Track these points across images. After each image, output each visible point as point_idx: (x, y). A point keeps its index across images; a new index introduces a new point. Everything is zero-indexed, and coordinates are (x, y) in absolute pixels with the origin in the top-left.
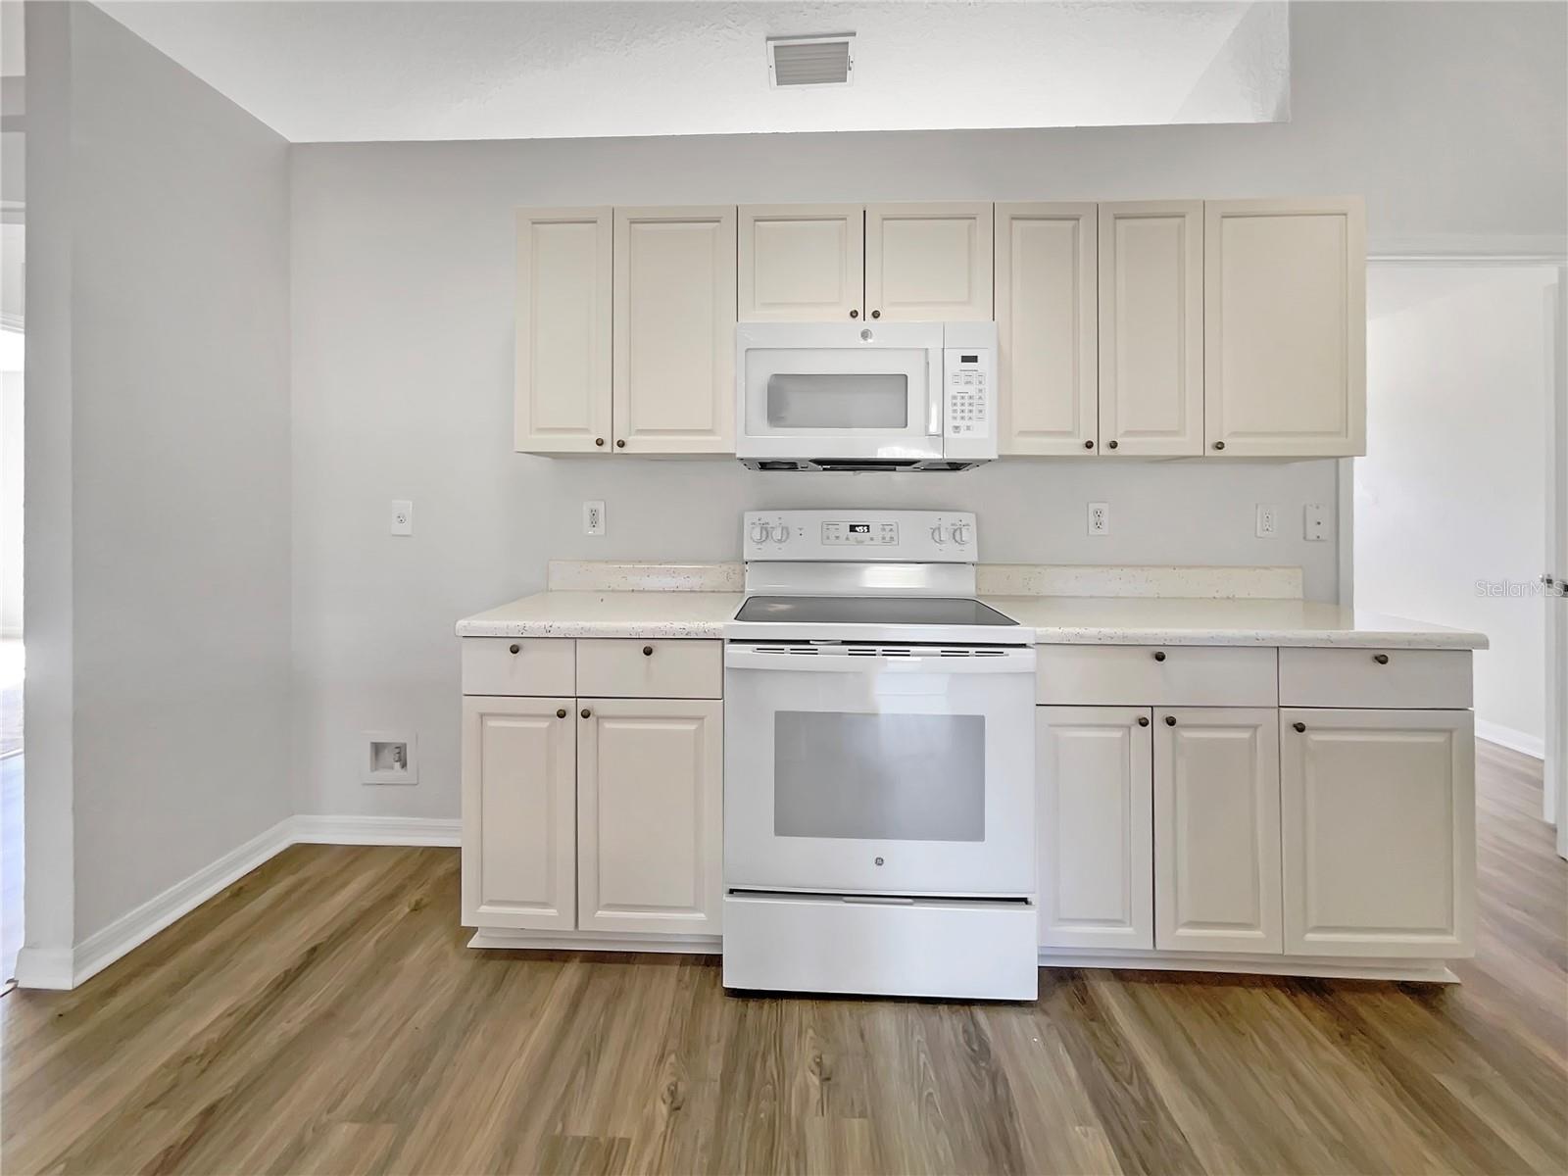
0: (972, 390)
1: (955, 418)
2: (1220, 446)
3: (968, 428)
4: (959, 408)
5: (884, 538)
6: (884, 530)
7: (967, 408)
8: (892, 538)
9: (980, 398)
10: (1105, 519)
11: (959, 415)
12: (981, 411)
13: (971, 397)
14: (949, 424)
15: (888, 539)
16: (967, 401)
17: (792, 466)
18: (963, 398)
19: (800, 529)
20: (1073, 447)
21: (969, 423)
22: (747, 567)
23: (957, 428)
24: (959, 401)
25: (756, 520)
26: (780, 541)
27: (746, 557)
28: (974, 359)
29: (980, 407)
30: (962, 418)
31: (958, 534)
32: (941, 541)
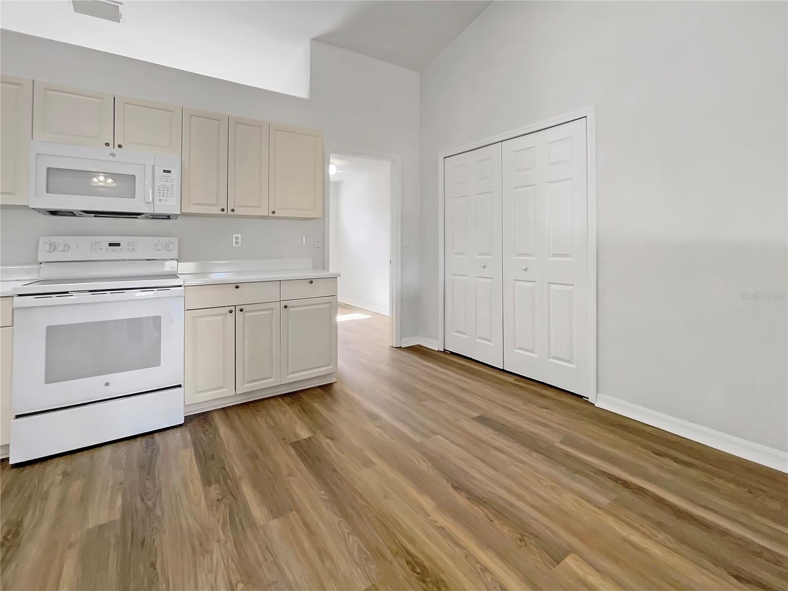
0: (168, 184)
1: (160, 196)
2: (274, 212)
3: (166, 200)
4: (162, 192)
5: (128, 249)
6: (128, 245)
7: (165, 192)
8: (133, 249)
9: (172, 188)
10: (239, 240)
11: (162, 194)
12: (172, 194)
13: (167, 188)
14: (157, 198)
15: (131, 249)
16: (165, 189)
17: (71, 214)
18: (163, 187)
19: (77, 245)
20: (217, 210)
21: (166, 198)
22: (42, 265)
23: (161, 200)
24: (161, 189)
25: (48, 241)
26: (62, 251)
27: (40, 260)
28: (169, 172)
29: (172, 192)
30: (163, 196)
31: (168, 247)
32: (159, 250)
